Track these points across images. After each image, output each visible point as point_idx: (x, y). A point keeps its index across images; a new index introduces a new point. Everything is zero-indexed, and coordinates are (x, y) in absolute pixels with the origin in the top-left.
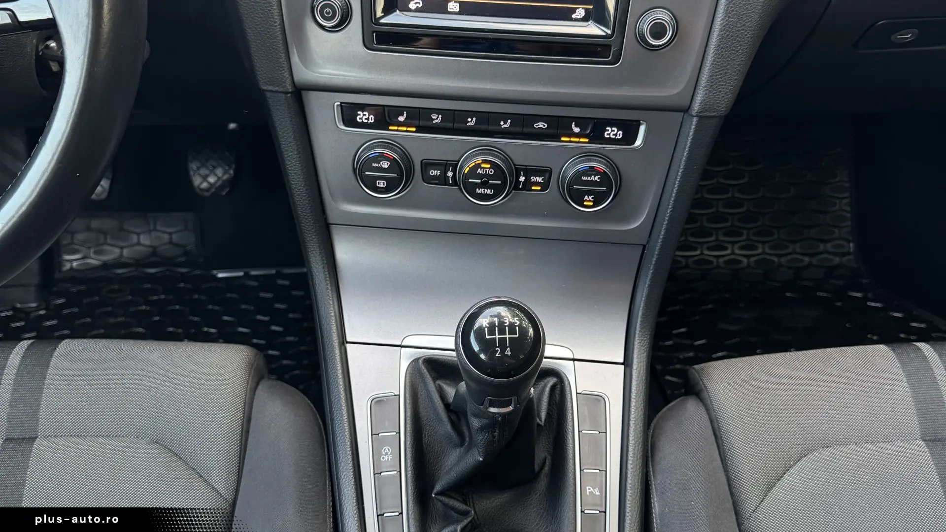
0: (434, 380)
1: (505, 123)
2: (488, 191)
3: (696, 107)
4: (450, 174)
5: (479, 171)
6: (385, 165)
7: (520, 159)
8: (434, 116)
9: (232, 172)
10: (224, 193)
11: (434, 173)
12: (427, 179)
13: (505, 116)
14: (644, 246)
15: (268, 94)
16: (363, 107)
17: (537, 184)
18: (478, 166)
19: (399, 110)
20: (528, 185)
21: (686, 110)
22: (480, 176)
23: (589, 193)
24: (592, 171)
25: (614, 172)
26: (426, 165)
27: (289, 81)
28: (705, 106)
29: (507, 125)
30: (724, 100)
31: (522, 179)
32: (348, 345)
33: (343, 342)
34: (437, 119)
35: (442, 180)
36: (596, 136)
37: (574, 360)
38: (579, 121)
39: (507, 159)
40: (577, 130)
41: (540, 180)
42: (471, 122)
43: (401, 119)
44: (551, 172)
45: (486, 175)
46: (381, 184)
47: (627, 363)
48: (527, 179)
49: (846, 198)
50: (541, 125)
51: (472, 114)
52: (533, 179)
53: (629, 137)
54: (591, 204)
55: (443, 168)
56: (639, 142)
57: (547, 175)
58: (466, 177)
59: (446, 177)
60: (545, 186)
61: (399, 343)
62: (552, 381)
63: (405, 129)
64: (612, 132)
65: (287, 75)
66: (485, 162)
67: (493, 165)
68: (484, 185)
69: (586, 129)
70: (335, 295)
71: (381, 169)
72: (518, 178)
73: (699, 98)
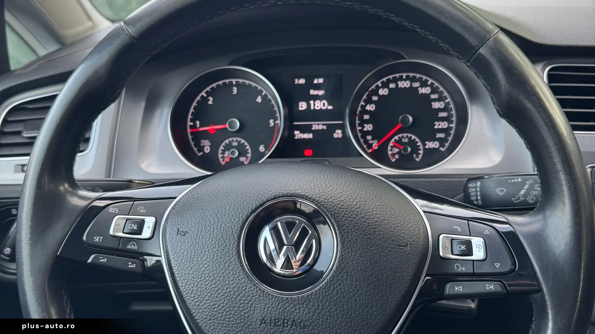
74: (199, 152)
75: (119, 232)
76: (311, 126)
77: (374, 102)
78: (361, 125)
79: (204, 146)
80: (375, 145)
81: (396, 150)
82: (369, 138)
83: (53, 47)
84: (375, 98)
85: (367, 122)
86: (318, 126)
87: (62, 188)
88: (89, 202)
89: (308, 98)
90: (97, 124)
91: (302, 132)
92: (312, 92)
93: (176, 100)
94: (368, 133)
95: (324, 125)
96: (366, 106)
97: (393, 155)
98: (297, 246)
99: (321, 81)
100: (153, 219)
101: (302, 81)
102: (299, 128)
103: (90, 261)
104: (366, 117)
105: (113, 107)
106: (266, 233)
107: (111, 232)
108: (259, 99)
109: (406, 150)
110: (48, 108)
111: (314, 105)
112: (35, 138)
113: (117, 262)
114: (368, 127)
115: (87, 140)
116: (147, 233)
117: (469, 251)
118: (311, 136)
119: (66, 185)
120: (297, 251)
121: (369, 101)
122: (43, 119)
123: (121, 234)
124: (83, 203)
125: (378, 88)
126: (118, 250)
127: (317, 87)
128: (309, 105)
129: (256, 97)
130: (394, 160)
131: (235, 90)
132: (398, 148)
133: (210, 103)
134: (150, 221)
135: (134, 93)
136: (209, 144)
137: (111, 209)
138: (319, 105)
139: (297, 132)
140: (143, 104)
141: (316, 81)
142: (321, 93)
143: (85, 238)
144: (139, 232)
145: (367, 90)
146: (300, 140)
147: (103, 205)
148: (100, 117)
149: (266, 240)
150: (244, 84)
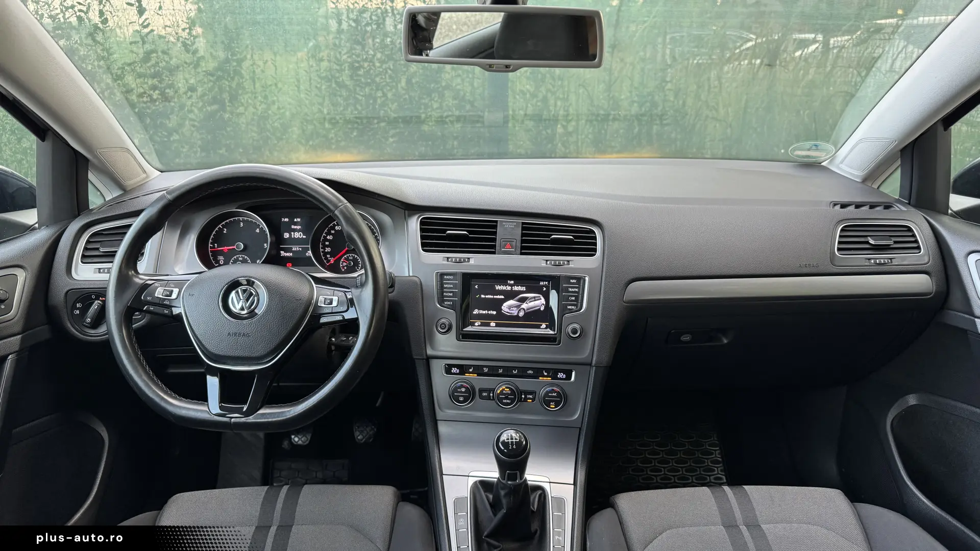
0: (485, 492)
1: (515, 371)
2: (508, 401)
3: (594, 362)
4: (491, 395)
5: (504, 392)
6: (463, 390)
7: (522, 388)
8: (485, 369)
9: (375, 430)
10: (371, 440)
11: (485, 394)
12: (481, 397)
13: (515, 368)
14: (580, 428)
15: (416, 360)
16: (455, 366)
17: (530, 399)
18: (503, 390)
19: (470, 366)
20: (526, 399)
21: (590, 364)
22: (504, 394)
23: (552, 401)
24: (553, 391)
25: (563, 392)
26: (481, 391)
27: (425, 355)
28: (597, 362)
29: (516, 372)
30: (606, 358)
31: (523, 396)
32: (444, 476)
33: (442, 474)
34: (486, 370)
35: (488, 398)
36: (555, 377)
37: (550, 482)
38: (547, 370)
39: (517, 388)
40: (546, 374)
41: (531, 397)
42: (501, 371)
43: (471, 370)
44: (536, 393)
45: (508, 394)
46: (461, 399)
47: (575, 484)
48: (525, 397)
49: (718, 450)
50: (530, 372)
51: (501, 367)
52: (528, 396)
53: (569, 378)
54: (554, 406)
55: (488, 392)
56: (573, 379)
57: (534, 394)
58: (499, 395)
59: (490, 396)
60: (533, 400)
61: (468, 475)
62: (539, 492)
63: (472, 375)
64: (560, 375)
65: (424, 351)
66: (507, 388)
67: (511, 389)
68: (506, 398)
69: (550, 373)
70: (438, 451)
71: (461, 392)
72: (521, 396)
73: (594, 359)
74: (216, 264)
75: (160, 295)
76: (292, 248)
77: (332, 234)
78: (324, 248)
79: (220, 260)
80: (332, 260)
81: (345, 264)
82: (328, 256)
83: (117, 193)
84: (333, 232)
85: (328, 246)
86: (295, 248)
87: (130, 273)
88: (144, 281)
89: (290, 231)
90: (148, 245)
91: (286, 252)
92: (293, 227)
93: (200, 230)
94: (328, 253)
95: (299, 247)
96: (327, 236)
97: (343, 267)
98: (247, 300)
99: (299, 220)
100: (178, 290)
101: (286, 220)
102: (283, 249)
103: (144, 309)
104: (327, 243)
105: (159, 234)
106: (233, 294)
107: (156, 295)
108: (258, 231)
109: (350, 264)
110: (125, 233)
111: (294, 235)
112: (116, 252)
113: (159, 310)
114: (328, 250)
115: (143, 254)
116: (174, 296)
117: (331, 303)
118: (291, 254)
119: (133, 272)
120: (247, 302)
121: (329, 233)
122: (122, 240)
123: (161, 296)
124: (142, 282)
125: (334, 225)
126: (159, 304)
127: (296, 224)
128: (290, 235)
129: (256, 229)
130: (343, 270)
131: (242, 224)
132: (346, 263)
133: (225, 232)
134: (176, 291)
135: (173, 226)
136: (223, 259)
137: (156, 285)
138: (297, 235)
139: (282, 252)
140: (179, 232)
141: (295, 220)
142: (299, 227)
143: (142, 298)
144: (170, 295)
145: (327, 227)
146: (284, 257)
147: (151, 283)
148: (150, 241)
149: (232, 298)
150: (248, 221)
